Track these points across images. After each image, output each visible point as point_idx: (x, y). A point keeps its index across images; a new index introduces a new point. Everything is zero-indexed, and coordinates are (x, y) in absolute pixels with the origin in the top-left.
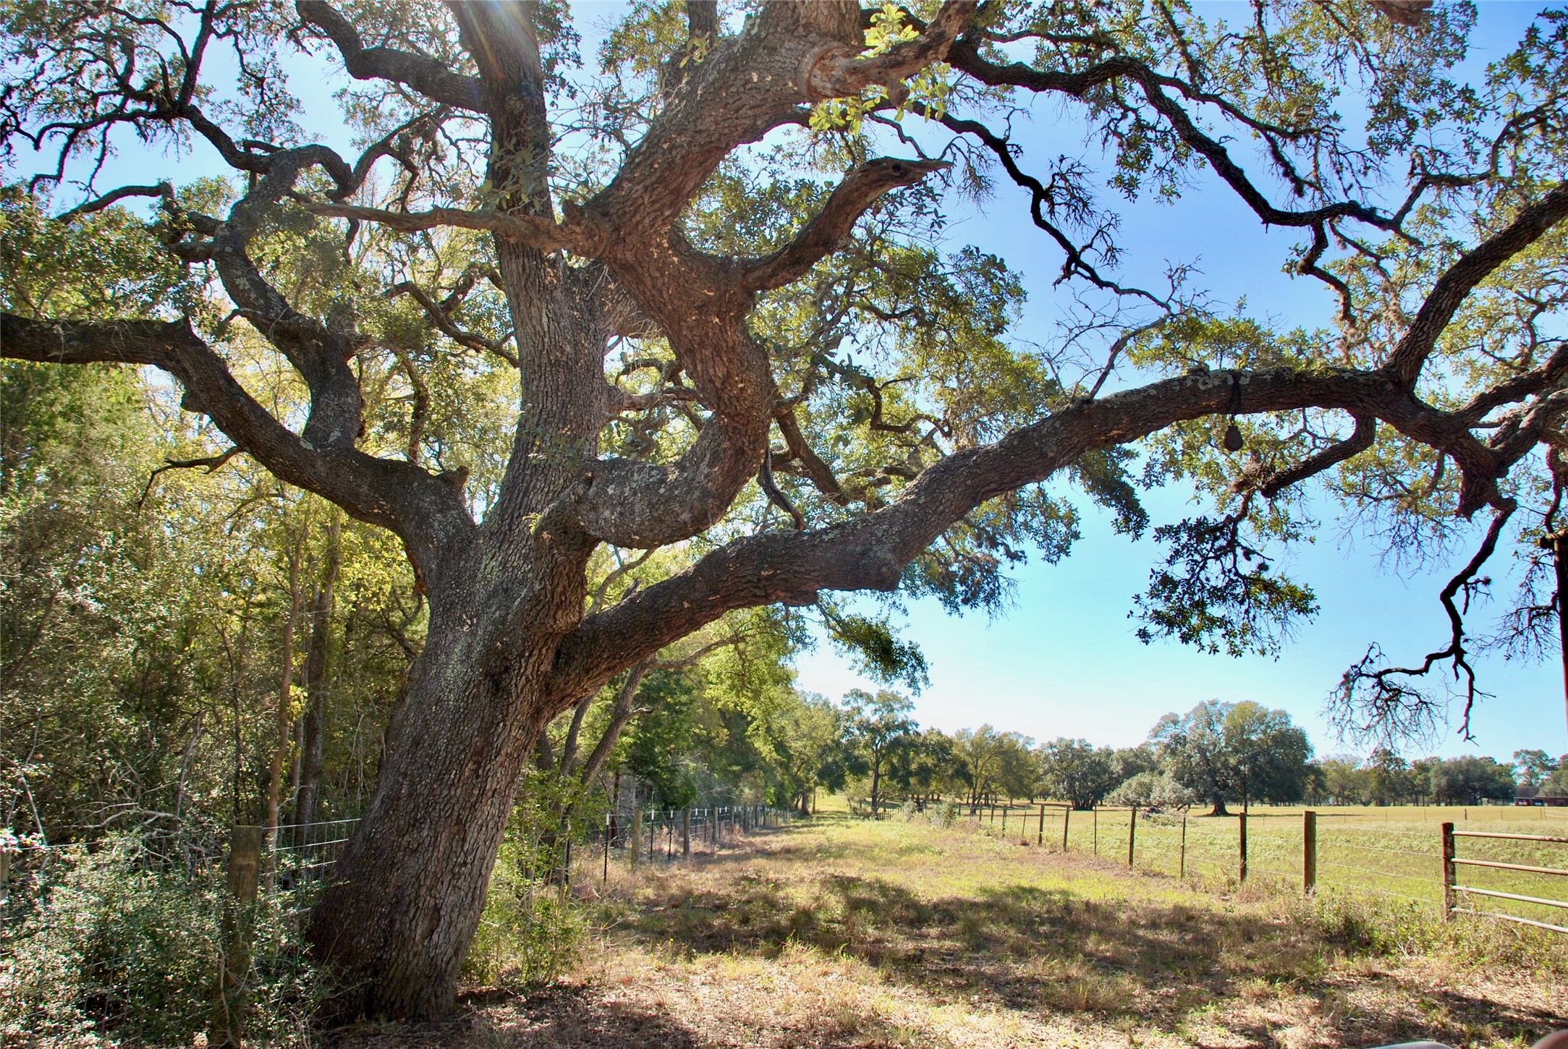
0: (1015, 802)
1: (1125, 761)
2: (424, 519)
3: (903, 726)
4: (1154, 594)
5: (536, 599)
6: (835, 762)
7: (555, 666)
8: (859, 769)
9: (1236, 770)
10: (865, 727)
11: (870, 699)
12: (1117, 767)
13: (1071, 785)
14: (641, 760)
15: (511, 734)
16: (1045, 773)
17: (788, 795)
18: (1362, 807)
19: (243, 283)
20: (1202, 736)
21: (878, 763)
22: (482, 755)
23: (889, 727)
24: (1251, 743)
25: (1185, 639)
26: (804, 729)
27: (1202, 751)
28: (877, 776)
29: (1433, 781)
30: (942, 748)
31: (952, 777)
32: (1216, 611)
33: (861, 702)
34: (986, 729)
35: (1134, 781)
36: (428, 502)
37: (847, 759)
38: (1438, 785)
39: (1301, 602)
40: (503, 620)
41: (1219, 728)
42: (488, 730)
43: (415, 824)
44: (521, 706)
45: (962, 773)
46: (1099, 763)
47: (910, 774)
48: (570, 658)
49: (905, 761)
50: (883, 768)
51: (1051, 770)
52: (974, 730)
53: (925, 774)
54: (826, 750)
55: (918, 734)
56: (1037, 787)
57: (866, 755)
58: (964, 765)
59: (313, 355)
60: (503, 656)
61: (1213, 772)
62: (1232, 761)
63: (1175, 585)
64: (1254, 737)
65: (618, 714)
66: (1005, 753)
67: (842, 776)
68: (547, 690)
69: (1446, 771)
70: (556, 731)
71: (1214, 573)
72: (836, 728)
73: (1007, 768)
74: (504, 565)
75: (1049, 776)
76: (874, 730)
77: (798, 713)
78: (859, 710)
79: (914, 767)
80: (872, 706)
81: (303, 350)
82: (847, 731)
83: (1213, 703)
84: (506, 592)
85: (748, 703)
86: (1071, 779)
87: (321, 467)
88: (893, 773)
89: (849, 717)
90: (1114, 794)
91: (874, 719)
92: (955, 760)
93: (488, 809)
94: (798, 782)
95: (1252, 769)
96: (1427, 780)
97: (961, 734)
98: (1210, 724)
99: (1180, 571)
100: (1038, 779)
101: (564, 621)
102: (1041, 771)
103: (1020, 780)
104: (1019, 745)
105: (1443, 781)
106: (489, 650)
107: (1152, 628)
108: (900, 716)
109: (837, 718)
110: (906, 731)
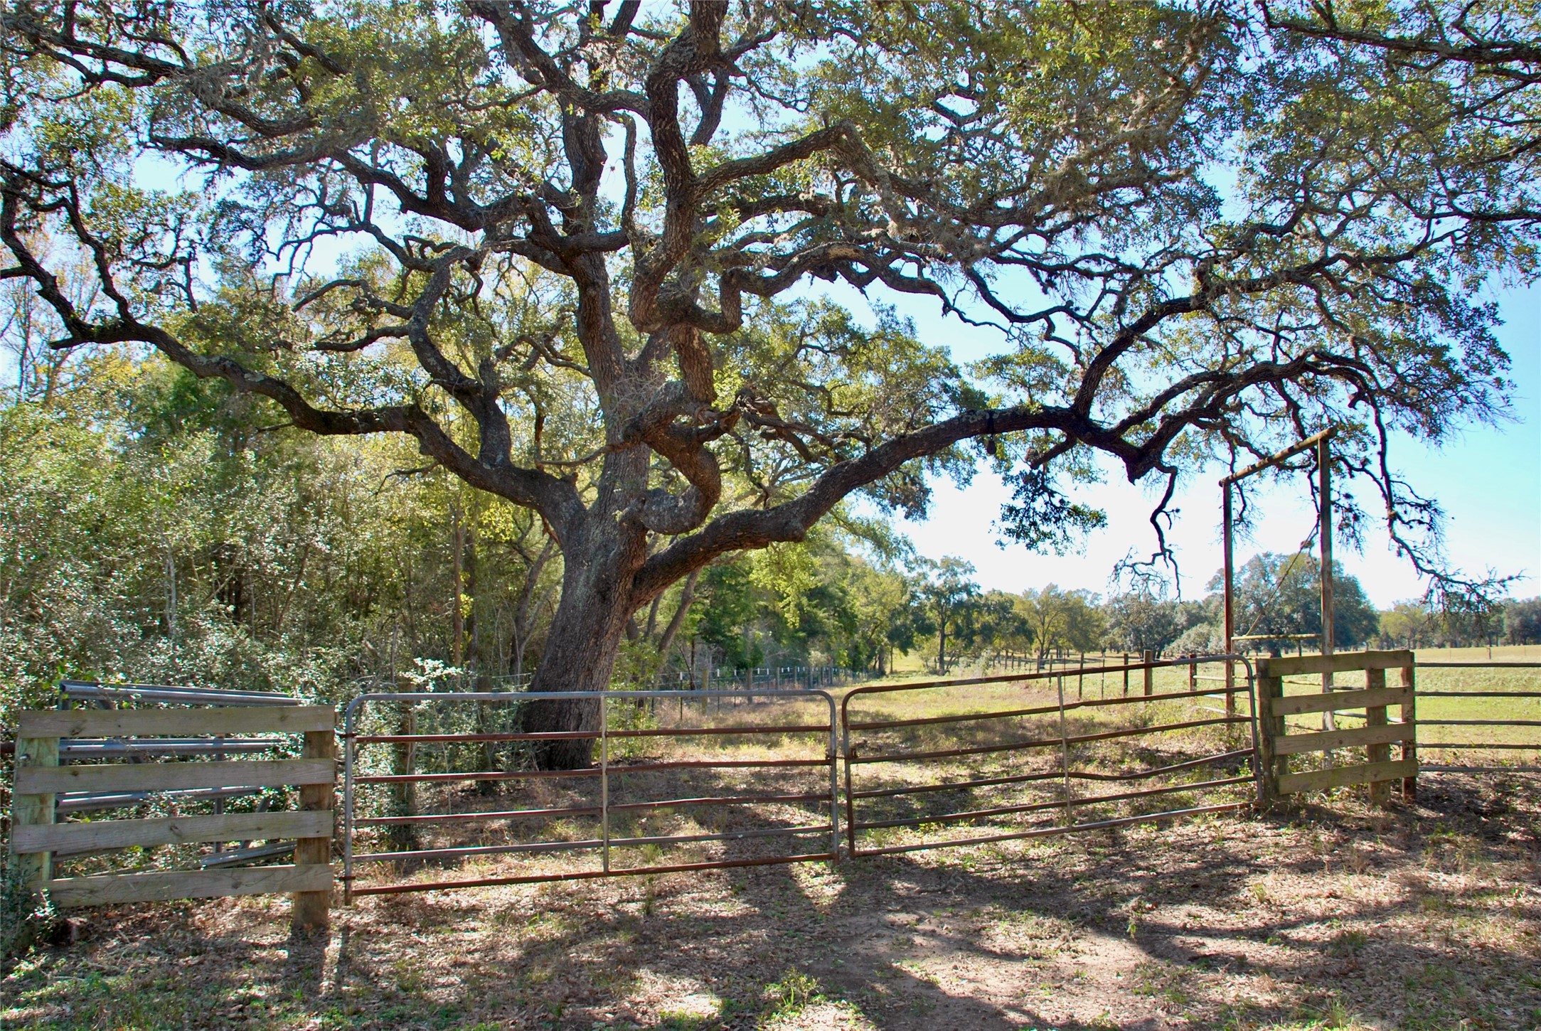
0: (1086, 656)
1: (1188, 613)
2: (556, 506)
3: (966, 589)
4: (1004, 518)
5: (622, 554)
6: (904, 625)
7: (634, 585)
8: (927, 630)
9: (1290, 619)
10: (929, 590)
11: (934, 565)
12: (1181, 619)
13: (1138, 637)
14: (712, 632)
15: (614, 623)
16: (1112, 627)
17: (864, 657)
18: (1435, 650)
19: (432, 361)
20: (1257, 587)
21: (944, 624)
22: (598, 635)
23: (952, 591)
24: (1306, 592)
25: (1029, 546)
26: (874, 595)
27: (1257, 601)
28: (944, 636)
29: (1506, 622)
30: (1003, 607)
31: (1013, 635)
32: (1044, 528)
33: (926, 568)
34: (1052, 587)
35: (1193, 632)
36: (557, 496)
37: (914, 621)
38: (1511, 626)
39: (1098, 519)
40: (605, 563)
41: (1274, 579)
42: (600, 622)
43: (567, 671)
44: (617, 608)
45: (1024, 631)
46: (1164, 616)
47: (974, 633)
48: (642, 580)
49: (969, 620)
50: (948, 628)
51: (1118, 624)
52: (1039, 589)
53: (988, 633)
54: (894, 614)
55: (980, 596)
56: (1102, 641)
57: (933, 616)
58: (1024, 622)
59: (478, 403)
60: (606, 582)
61: (1267, 621)
62: (1287, 609)
63: (1018, 512)
64: (1307, 586)
65: (685, 599)
66: (1070, 609)
67: (911, 637)
68: (631, 598)
69: (1520, 612)
70: (642, 613)
71: (1039, 504)
72: (903, 593)
73: (1072, 624)
74: (603, 532)
75: (1116, 630)
76: (938, 594)
77: (868, 580)
78: (924, 576)
79: (977, 626)
80: (936, 572)
81: (471, 399)
82: (913, 597)
83: (1267, 555)
84: (605, 547)
85: (783, 584)
86: (1137, 632)
87: (496, 479)
88: (958, 633)
89: (916, 583)
90: (1174, 645)
91: (938, 583)
92: (1015, 618)
93: (603, 662)
94: (870, 643)
95: (1304, 617)
96: (1500, 621)
97: (1029, 593)
98: (1264, 575)
99: (1019, 503)
100: (1104, 633)
101: (638, 564)
102: (1108, 625)
103: (1085, 635)
104: (1087, 603)
105: (1516, 622)
106: (599, 579)
107: (1005, 539)
108: (963, 580)
109: (904, 583)
110: (969, 593)
